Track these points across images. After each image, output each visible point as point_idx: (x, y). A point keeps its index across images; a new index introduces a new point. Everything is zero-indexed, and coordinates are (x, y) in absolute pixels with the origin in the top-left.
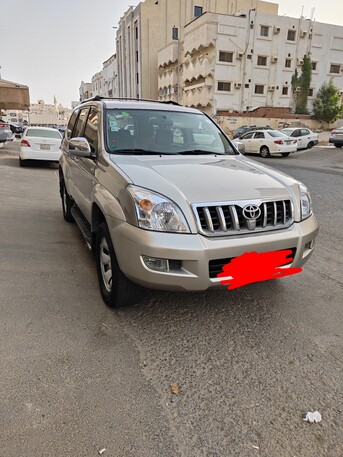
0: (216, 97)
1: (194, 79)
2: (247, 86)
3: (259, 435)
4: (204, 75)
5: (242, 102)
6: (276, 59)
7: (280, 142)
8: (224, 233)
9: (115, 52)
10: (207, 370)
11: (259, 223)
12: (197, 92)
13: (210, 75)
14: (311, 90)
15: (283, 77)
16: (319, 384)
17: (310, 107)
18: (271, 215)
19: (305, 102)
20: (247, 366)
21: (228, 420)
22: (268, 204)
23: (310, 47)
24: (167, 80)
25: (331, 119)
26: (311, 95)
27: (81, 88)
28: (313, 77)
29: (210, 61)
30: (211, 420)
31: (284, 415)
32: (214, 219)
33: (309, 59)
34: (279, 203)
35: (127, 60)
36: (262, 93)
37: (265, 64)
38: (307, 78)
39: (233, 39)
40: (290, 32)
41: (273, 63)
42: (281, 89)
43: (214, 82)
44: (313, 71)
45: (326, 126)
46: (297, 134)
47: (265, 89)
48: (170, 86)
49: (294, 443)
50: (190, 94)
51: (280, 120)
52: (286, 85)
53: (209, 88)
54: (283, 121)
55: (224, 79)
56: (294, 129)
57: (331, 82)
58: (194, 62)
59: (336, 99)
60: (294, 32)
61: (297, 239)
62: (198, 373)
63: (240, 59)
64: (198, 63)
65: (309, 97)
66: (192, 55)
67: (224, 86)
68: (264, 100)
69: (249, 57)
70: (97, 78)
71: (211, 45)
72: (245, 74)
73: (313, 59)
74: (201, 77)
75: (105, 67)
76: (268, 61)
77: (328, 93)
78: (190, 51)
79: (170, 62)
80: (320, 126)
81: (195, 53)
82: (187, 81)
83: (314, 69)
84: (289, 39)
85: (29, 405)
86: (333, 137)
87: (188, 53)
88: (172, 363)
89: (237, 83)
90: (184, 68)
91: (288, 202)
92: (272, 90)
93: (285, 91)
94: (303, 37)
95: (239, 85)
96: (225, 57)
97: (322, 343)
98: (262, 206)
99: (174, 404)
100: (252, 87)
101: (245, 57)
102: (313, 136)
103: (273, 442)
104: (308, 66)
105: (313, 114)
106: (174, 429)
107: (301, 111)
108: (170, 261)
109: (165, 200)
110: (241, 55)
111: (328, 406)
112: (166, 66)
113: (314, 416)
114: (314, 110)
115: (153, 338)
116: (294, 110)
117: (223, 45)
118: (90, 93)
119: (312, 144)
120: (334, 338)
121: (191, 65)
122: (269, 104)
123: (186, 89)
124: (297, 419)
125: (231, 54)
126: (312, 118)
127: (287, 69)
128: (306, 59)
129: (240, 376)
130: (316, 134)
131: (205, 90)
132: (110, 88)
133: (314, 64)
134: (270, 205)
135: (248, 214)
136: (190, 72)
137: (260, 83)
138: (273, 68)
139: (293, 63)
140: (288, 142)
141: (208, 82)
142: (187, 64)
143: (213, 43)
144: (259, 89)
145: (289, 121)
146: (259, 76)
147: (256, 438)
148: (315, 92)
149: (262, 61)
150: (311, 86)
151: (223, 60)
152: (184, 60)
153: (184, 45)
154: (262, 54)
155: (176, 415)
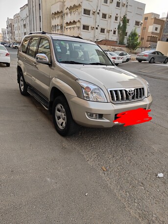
0: (82, 33)
1: (70, 22)
2: (97, 28)
3: (142, 184)
4: (76, 21)
5: (95, 36)
6: (111, 16)
7: (115, 58)
8: (120, 102)
9: (27, 3)
10: (114, 161)
11: (133, 98)
12: (72, 29)
13: (79, 21)
14: (126, 33)
15: (114, 25)
16: (159, 163)
17: (125, 41)
18: (137, 94)
19: (123, 39)
20: (129, 158)
21: (129, 179)
22: (136, 89)
23: (126, 11)
24: (56, 21)
25: (135, 48)
26: (126, 35)
27: (7, 22)
28: (128, 27)
29: (79, 14)
30: (122, 179)
31: (149, 176)
32: (117, 96)
33: (126, 18)
34: (140, 89)
35: (34, 8)
36: (104, 32)
37: (106, 18)
38: (125, 27)
39: (90, 3)
40: (118, 2)
41: (109, 18)
42: (113, 31)
43: (81, 25)
44: (127, 24)
45: (132, 51)
46: (122, 55)
47: (105, 31)
48: (58, 25)
49: (156, 185)
50: (69, 30)
51: (112, 47)
52: (115, 30)
53: (79, 28)
54: (113, 47)
55: (86, 24)
56: (120, 52)
57: (135, 30)
58: (71, 13)
59: (137, 39)
60: (119, 3)
61: (147, 104)
62: (111, 162)
63: (94, 14)
64: (73, 14)
65: (125, 37)
66: (69, 9)
67: (86, 28)
68: (105, 36)
69: (98, 13)
70: (17, 16)
71: (80, 5)
72: (96, 22)
73: (128, 18)
74: (74, 22)
75: (21, 11)
76: (107, 16)
77: (134, 35)
78: (69, 7)
79: (58, 12)
80: (130, 51)
81: (71, 8)
82: (67, 23)
83: (128, 22)
84: (117, 6)
85: (48, 179)
86: (138, 57)
87: (67, 8)
88: (99, 158)
89: (92, 26)
90: (66, 16)
91: (143, 88)
92: (108, 31)
93: (114, 33)
94: (123, 6)
95: (93, 27)
96: (87, 12)
97: (155, 148)
98: (134, 91)
99: (106, 175)
100: (99, 29)
101: (96, 13)
102: (129, 56)
103: (148, 185)
104: (125, 21)
105: (127, 45)
106: (109, 184)
107: (121, 43)
108: (99, 114)
109: (96, 87)
110: (94, 12)
111: (164, 171)
112: (55, 14)
113: (161, 175)
114: (127, 43)
115: (87, 149)
116: (118, 42)
117: (86, 6)
118: (13, 24)
119: (128, 60)
120: (159, 146)
121: (69, 14)
122: (107, 38)
123: (66, 27)
124: (154, 177)
125: (90, 11)
126: (126, 47)
127: (116, 21)
128: (125, 17)
129: (128, 162)
130: (130, 55)
131: (76, 29)
132: (25, 23)
133: (128, 20)
134: (137, 89)
135: (129, 94)
136: (69, 18)
137: (103, 27)
138: (109, 20)
139: (118, 19)
140: (118, 58)
141: (78, 24)
142: (67, 14)
143: (81, 4)
144: (103, 31)
145: (116, 48)
146: (103, 24)
147: (141, 185)
148: (128, 34)
149: (104, 16)
150: (126, 31)
151: (86, 14)
152: (65, 11)
153: (66, 3)
154: (105, 13)
155: (108, 179)
